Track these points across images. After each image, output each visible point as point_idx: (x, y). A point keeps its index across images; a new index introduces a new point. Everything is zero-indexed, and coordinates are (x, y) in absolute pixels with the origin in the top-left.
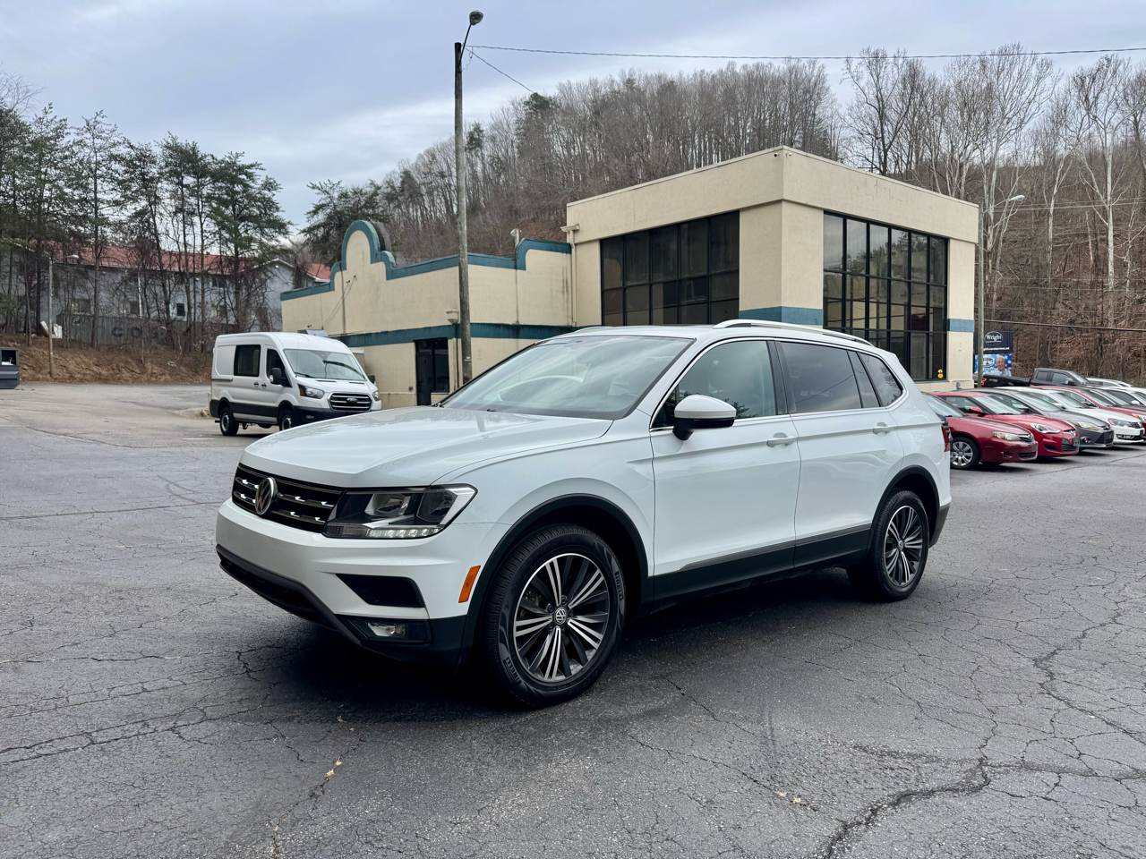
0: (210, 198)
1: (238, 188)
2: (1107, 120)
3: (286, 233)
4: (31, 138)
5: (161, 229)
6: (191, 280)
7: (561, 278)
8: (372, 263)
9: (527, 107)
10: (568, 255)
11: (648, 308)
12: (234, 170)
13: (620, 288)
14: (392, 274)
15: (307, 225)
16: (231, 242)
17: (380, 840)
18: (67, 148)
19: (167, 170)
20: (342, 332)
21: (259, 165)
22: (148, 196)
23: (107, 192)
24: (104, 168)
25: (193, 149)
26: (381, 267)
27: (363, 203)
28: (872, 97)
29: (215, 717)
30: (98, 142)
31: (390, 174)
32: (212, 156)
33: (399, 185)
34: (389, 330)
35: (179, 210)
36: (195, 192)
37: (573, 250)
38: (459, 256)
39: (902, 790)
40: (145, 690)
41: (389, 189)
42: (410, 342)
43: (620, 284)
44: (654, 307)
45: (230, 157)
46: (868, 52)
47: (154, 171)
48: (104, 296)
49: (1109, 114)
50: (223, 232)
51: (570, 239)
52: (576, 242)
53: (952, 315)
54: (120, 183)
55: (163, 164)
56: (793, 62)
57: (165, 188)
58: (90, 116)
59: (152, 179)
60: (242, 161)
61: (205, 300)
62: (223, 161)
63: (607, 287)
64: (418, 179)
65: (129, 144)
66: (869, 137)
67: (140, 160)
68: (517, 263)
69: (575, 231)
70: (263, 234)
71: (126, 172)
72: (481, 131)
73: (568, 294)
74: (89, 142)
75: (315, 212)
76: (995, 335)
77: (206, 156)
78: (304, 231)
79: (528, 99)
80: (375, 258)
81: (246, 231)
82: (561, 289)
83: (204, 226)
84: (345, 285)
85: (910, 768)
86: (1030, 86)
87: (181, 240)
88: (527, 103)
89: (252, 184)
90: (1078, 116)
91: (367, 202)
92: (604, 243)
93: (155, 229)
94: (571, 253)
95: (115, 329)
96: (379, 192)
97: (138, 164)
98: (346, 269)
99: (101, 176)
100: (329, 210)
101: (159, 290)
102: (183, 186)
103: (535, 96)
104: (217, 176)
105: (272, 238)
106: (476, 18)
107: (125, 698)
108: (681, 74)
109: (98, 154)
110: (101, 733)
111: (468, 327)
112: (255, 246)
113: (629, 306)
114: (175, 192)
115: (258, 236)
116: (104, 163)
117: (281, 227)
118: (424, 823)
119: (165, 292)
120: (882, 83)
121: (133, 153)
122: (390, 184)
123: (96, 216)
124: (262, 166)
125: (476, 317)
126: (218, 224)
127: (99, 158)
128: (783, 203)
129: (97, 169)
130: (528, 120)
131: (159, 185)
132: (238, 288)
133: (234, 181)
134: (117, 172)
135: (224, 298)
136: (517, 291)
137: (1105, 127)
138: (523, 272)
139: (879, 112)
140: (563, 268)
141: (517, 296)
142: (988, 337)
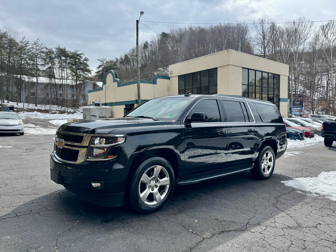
0: (69, 63)
1: (77, 60)
2: (331, 39)
3: (91, 73)
4: (19, 46)
5: (55, 72)
6: (64, 87)
7: (167, 87)
8: (113, 82)
9: (161, 36)
10: (169, 80)
12: (76, 55)
14: (119, 86)
15: (97, 71)
16: (75, 76)
17: (84, 240)
18: (29, 49)
19: (57, 55)
20: (105, 102)
21: (83, 54)
22: (52, 62)
23: (40, 62)
24: (39, 55)
25: (65, 49)
26: (116, 84)
28: (261, 33)
29: (49, 210)
30: (37, 47)
31: (121, 56)
32: (70, 51)
33: (124, 59)
34: (118, 101)
35: (60, 67)
36: (65, 61)
37: (171, 79)
38: (137, 81)
39: (223, 230)
40: (33, 203)
41: (121, 60)
42: (124, 105)
43: (184, 88)
45: (75, 52)
46: (260, 19)
47: (53, 56)
48: (39, 92)
49: (331, 37)
50: (73, 73)
51: (169, 76)
52: (171, 76)
53: (281, 97)
54: (44, 59)
55: (56, 54)
57: (56, 61)
58: (35, 40)
59: (53, 58)
60: (78, 53)
61: (68, 92)
62: (73, 53)
63: (180, 89)
64: (129, 57)
65: (46, 48)
66: (260, 44)
67: (49, 53)
68: (154, 82)
69: (171, 73)
70: (84, 73)
71: (45, 56)
72: (148, 43)
73: (169, 91)
74: (35, 48)
75: (99, 67)
76: (298, 102)
77: (68, 51)
78: (96, 73)
79: (161, 34)
80: (114, 81)
81: (79, 73)
82: (167, 90)
83: (67, 71)
84: (106, 89)
85: (227, 225)
86: (308, 29)
87: (61, 75)
88: (161, 35)
89: (81, 59)
90: (322, 38)
91: (114, 64)
92: (179, 76)
93: (54, 72)
95: (42, 101)
96: (118, 61)
97: (49, 54)
98: (106, 84)
99: (38, 57)
100: (103, 67)
101: (54, 89)
102: (62, 60)
103: (163, 33)
104: (71, 57)
105: (87, 75)
106: (142, 13)
107: (27, 205)
108: (206, 26)
109: (38, 51)
110: (19, 213)
111: (140, 101)
112: (82, 77)
114: (60, 61)
115: (82, 74)
116: (39, 53)
117: (89, 71)
118: (96, 236)
119: (56, 90)
120: (264, 28)
121: (48, 51)
122: (121, 58)
123: (37, 69)
124: (84, 54)
125: (142, 98)
126: (71, 70)
127: (38, 52)
128: (230, 65)
129: (37, 55)
130: (161, 40)
131: (55, 60)
132: (77, 89)
133: (76, 58)
134: (43, 56)
135: (73, 92)
136: (154, 90)
137: (330, 41)
138: (156, 85)
139: (263, 37)
140: (167, 84)
141: (154, 92)
142: (296, 103)
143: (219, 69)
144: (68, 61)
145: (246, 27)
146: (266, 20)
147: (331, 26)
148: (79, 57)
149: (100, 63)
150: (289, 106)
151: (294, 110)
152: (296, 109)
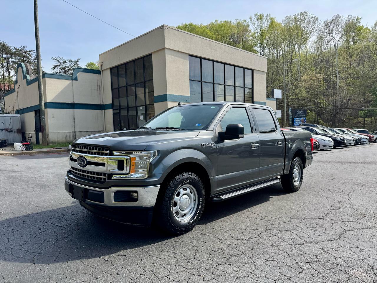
2: (336, 38)
8: (23, 79)
11: (126, 96)
12: (23, 53)
13: (117, 88)
20: (18, 109)
26: (25, 81)
28: (259, 30)
32: (14, 47)
34: (28, 107)
42: (33, 111)
43: (117, 86)
44: (128, 96)
45: (21, 48)
46: (257, 15)
52: (102, 70)
56: (239, 21)
60: (26, 49)
63: (114, 87)
68: (73, 78)
69: (102, 66)
73: (100, 91)
76: (300, 111)
84: (18, 89)
92: (111, 69)
94: (101, 74)
96: (79, 61)
104: (15, 54)
113: (121, 95)
133: (23, 56)
136: (73, 89)
138: (77, 81)
139: (261, 35)
140: (97, 80)
141: (73, 91)
142: (298, 112)
143: (153, 56)
144: (11, 60)
145: (248, 26)
146: (265, 16)
147: (336, 22)
148: (28, 55)
149: (55, 63)
150: (291, 116)
151: (297, 121)
152: (299, 120)
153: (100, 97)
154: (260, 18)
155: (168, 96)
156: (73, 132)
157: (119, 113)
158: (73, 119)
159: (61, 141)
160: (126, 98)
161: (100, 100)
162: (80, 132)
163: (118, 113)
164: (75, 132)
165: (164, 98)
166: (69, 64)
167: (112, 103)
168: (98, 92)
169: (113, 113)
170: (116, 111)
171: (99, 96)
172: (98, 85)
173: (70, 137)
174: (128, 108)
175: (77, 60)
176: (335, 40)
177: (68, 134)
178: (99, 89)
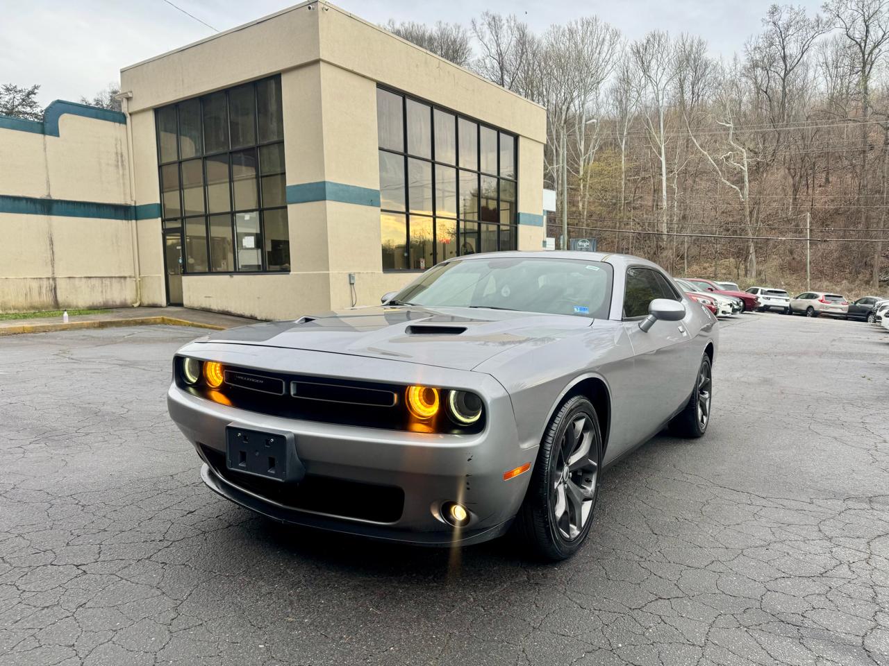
2: (658, 79)
7: (114, 151)
10: (124, 125)
11: (202, 184)
13: (174, 163)
27: (16, 103)
28: (494, 51)
37: (128, 120)
44: (209, 183)
46: (487, 14)
51: (125, 112)
52: (130, 111)
53: (521, 210)
63: (164, 161)
68: (48, 129)
69: (129, 99)
76: (584, 241)
82: (113, 163)
90: (637, 77)
91: (23, 100)
92: (158, 111)
94: (125, 123)
96: (36, 91)
113: (185, 182)
120: (501, 41)
128: (321, 63)
136: (46, 160)
137: (657, 85)
138: (56, 138)
139: (499, 64)
140: (116, 139)
141: (47, 167)
142: (580, 243)
143: (285, 80)
146: (504, 17)
153: (124, 184)
154: (494, 23)
155: (328, 188)
156: (49, 278)
157: (181, 231)
158: (48, 243)
159: (13, 303)
160: (202, 188)
161: (125, 194)
162: (69, 278)
163: (179, 228)
164: (54, 279)
165: (317, 192)
166: (7, 98)
167: (159, 202)
168: (118, 173)
169: (163, 229)
170: (170, 225)
171: (121, 181)
172: (119, 152)
173: (40, 294)
174: (207, 217)
175: (30, 89)
176: (657, 87)
177: (35, 285)
178: (120, 164)
